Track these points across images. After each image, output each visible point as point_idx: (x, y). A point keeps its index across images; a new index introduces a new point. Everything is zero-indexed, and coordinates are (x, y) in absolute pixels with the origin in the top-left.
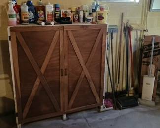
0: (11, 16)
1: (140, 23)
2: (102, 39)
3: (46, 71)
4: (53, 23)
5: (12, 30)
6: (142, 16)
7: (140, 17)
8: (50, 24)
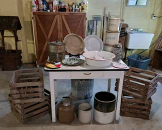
0: (33, 6)
1: (119, 14)
2: (83, 22)
3: (51, 38)
4: (54, 11)
5: (34, 13)
6: (121, 10)
7: (119, 11)
8: (52, 11)
